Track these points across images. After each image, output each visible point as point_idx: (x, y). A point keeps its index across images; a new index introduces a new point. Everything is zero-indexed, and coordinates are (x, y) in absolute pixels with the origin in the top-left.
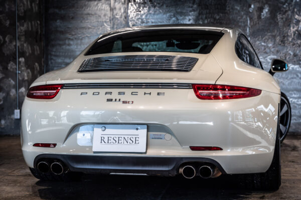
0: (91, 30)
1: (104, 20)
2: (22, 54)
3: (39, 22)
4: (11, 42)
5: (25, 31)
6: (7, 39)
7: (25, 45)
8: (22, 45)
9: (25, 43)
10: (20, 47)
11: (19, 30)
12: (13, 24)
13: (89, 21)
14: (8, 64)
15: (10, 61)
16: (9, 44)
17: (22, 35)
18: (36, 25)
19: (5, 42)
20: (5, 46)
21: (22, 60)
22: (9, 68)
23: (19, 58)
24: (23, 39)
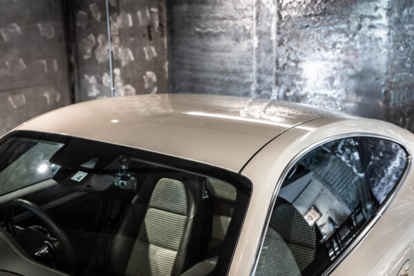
0: (225, 22)
1: (244, 7)
2: (117, 63)
3: (155, 10)
4: (104, 45)
5: (120, 30)
6: (100, 40)
7: (120, 50)
8: (117, 50)
9: (120, 46)
10: (114, 53)
11: (112, 28)
12: (104, 19)
13: (224, 7)
14: (102, 76)
15: (104, 71)
16: (102, 47)
17: (116, 35)
18: (148, 15)
19: (97, 44)
20: (98, 49)
21: (117, 71)
22: (104, 82)
23: (113, 69)
24: (117, 40)
